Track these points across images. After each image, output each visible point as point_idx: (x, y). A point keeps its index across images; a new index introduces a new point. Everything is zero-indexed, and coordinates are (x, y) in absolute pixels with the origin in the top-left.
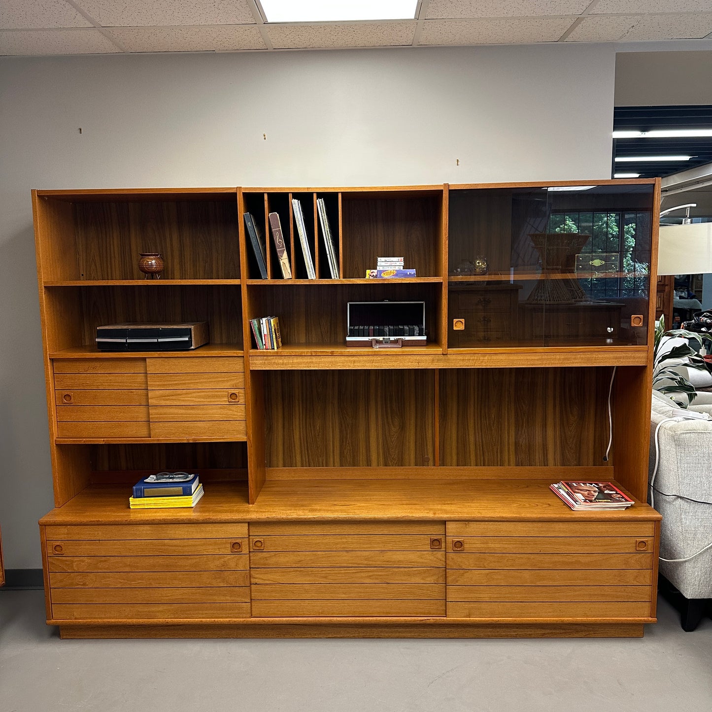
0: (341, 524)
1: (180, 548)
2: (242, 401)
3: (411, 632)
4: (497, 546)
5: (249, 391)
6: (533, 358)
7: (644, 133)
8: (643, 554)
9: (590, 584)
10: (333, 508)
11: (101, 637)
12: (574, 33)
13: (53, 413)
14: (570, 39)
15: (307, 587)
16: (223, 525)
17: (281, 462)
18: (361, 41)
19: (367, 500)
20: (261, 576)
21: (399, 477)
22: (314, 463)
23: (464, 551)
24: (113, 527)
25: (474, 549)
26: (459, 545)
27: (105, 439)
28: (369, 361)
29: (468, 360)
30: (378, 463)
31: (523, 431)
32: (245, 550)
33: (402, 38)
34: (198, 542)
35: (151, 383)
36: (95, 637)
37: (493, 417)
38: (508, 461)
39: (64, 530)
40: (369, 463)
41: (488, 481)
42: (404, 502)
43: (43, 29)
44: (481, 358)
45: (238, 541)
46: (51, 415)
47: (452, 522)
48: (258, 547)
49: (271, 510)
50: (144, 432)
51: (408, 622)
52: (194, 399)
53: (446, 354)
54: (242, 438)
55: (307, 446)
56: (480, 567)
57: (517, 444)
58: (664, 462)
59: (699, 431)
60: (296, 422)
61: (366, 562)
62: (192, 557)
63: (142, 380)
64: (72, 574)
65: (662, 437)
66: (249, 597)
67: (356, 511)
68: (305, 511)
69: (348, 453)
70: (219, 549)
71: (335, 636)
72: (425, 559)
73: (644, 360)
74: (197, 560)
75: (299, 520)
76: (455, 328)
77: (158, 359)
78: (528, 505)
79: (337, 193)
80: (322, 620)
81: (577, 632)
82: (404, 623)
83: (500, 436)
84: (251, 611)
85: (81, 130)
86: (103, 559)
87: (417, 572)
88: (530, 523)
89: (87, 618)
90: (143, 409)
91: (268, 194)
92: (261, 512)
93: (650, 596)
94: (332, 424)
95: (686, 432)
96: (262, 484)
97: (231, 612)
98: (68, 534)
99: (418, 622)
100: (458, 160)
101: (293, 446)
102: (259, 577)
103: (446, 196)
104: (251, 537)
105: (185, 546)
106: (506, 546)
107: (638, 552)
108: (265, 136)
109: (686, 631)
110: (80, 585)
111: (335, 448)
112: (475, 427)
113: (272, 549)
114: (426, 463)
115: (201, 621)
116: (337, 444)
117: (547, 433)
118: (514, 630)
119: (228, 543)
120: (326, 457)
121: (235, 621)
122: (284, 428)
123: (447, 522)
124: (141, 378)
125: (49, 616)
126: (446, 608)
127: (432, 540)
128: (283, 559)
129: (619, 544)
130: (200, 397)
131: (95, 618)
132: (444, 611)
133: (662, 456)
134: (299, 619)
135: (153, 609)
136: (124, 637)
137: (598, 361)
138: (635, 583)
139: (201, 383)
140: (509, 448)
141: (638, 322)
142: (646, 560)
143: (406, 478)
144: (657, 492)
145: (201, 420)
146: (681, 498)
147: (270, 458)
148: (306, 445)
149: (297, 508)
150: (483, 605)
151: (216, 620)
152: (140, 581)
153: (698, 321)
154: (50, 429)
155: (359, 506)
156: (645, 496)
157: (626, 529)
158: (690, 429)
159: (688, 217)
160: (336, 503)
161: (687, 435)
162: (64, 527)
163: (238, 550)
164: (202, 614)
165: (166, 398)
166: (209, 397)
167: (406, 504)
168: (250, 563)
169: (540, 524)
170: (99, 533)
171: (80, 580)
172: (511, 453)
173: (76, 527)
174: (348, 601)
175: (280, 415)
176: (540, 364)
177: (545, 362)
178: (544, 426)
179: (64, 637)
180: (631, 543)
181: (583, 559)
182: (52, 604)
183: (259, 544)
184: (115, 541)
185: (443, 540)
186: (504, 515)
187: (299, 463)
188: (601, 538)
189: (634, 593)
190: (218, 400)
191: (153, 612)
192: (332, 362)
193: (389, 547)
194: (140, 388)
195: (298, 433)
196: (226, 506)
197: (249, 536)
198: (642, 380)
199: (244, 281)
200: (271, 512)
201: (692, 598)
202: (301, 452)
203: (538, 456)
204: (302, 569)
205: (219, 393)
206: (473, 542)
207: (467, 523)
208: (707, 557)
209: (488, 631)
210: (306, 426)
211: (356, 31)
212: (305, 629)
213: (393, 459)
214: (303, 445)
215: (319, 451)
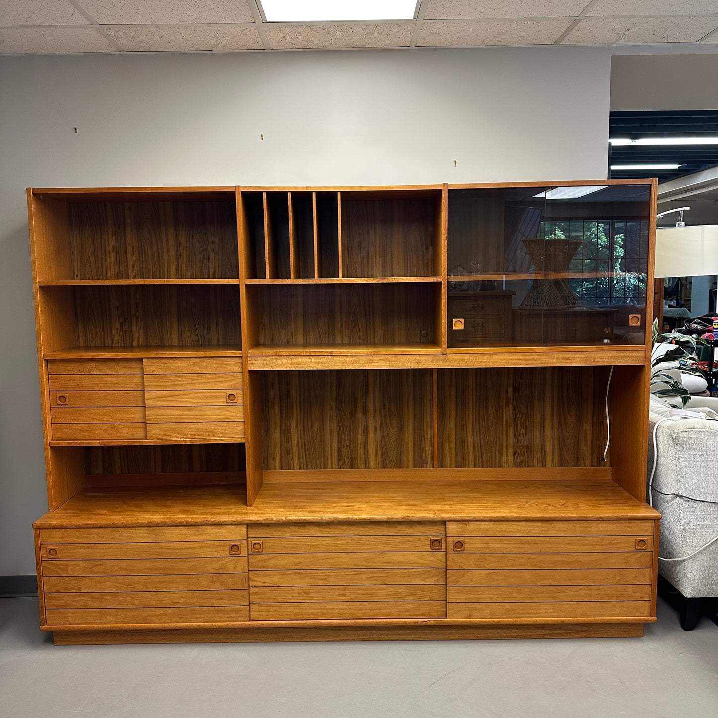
0: (341, 525)
1: (177, 551)
2: (240, 401)
3: (410, 634)
4: (497, 545)
5: (248, 392)
6: (533, 357)
7: (634, 141)
8: (643, 553)
9: (590, 584)
10: (332, 509)
11: (97, 643)
12: (570, 35)
13: (48, 415)
14: (566, 41)
15: (306, 589)
16: (221, 527)
17: (278, 465)
18: (360, 41)
19: (366, 502)
20: (260, 579)
21: (397, 479)
22: (312, 466)
23: (464, 552)
24: (109, 530)
25: (474, 549)
26: (459, 545)
27: (101, 441)
28: (369, 361)
29: (467, 359)
30: (376, 465)
31: (521, 432)
32: (244, 552)
33: (400, 39)
34: (196, 545)
35: (148, 384)
36: (90, 643)
37: (491, 418)
38: (507, 463)
39: (58, 533)
40: (367, 466)
41: (486, 483)
42: (404, 503)
43: (40, 27)
44: (481, 358)
45: (237, 543)
46: (45, 417)
47: (451, 522)
48: (257, 549)
49: (270, 512)
50: (140, 434)
51: (408, 624)
52: (191, 400)
53: (446, 354)
54: (240, 439)
56: (481, 567)
57: (515, 445)
58: (662, 461)
59: (697, 430)
60: (294, 424)
61: (365, 564)
62: (189, 560)
63: (139, 381)
64: (67, 579)
65: (660, 436)
66: (248, 600)
67: (355, 512)
68: (304, 513)
69: (347, 455)
70: (217, 551)
71: (335, 639)
72: (425, 560)
73: (642, 359)
74: (196, 563)
75: (299, 521)
76: (454, 328)
77: (155, 359)
78: (528, 505)
79: (336, 193)
80: (321, 623)
81: (577, 632)
82: (404, 624)
83: (499, 437)
84: (250, 614)
85: (76, 129)
86: (99, 562)
87: (417, 573)
88: (531, 522)
89: (81, 624)
90: (139, 411)
91: (267, 193)
92: (260, 513)
93: (649, 595)
94: (330, 426)
95: (684, 430)
96: (260, 486)
97: (228, 615)
98: (63, 537)
99: (419, 624)
100: (455, 162)
101: (291, 448)
102: (258, 580)
103: (445, 195)
104: (249, 539)
105: (182, 549)
106: (507, 546)
107: (638, 551)
108: (262, 136)
109: (686, 630)
110: (75, 589)
111: (333, 451)
112: (473, 428)
113: (271, 551)
114: (424, 465)
115: (199, 625)
116: (335, 446)
117: (545, 434)
118: (515, 631)
119: (226, 545)
120: (324, 459)
121: (233, 625)
122: (281, 430)
123: (447, 523)
124: (137, 379)
125: (43, 622)
126: (446, 609)
127: (432, 541)
128: (282, 562)
129: (618, 543)
130: (198, 398)
131: (89, 623)
132: (445, 613)
133: (660, 455)
134: (298, 622)
135: (150, 614)
136: (120, 642)
137: (596, 360)
138: (635, 582)
139: (199, 383)
140: (507, 449)
141: (636, 321)
142: (646, 558)
143: (405, 480)
144: (656, 491)
145: (198, 421)
146: (680, 496)
147: (268, 460)
148: (304, 447)
149: (296, 510)
150: (484, 606)
151: (214, 624)
152: (136, 585)
153: (689, 327)
154: (45, 431)
155: (359, 508)
156: (644, 495)
157: (626, 528)
158: (688, 427)
159: (682, 220)
160: (335, 504)
161: (686, 433)
162: (59, 530)
163: (237, 553)
164: (200, 618)
165: (163, 399)
166: (207, 398)
167: (405, 505)
168: (248, 565)
169: (540, 524)
170: (94, 536)
171: (75, 585)
172: (509, 455)
173: (71, 530)
174: (348, 603)
175: (278, 418)
176: (539, 364)
177: (544, 361)
178: (543, 426)
179: (58, 643)
180: (631, 542)
181: (584, 559)
182: (45, 609)
183: (257, 546)
184: (111, 545)
185: (443, 541)
186: (504, 515)
187: (296, 465)
188: (600, 537)
189: (633, 592)
190: (216, 401)
191: (149, 616)
192: (331, 362)
193: (389, 548)
194: (137, 389)
195: (295, 435)
196: (224, 509)
197: (248, 538)
198: (640, 379)
199: (243, 281)
200: (269, 514)
201: (691, 597)
202: (299, 454)
203: (536, 457)
204: (302, 571)
205: (217, 394)
206: (474, 542)
207: (467, 523)
208: (704, 556)
209: (489, 633)
210: (304, 426)
211: (354, 31)
212: (304, 632)
213: (391, 460)
214: (300, 448)
215: (317, 452)
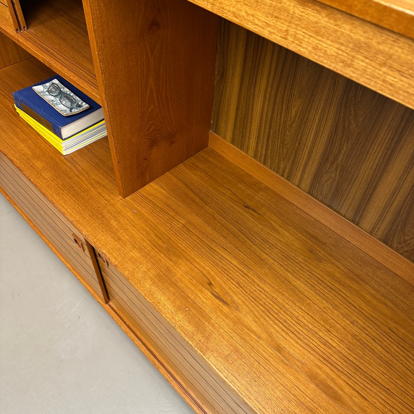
22: (271, 163)
30: (374, 228)
55: (269, 132)
60: (262, 84)
69: (329, 182)
94: (320, 120)
101: (249, 120)
111: (310, 163)
116: (317, 156)
120: (292, 165)
122: (241, 85)
148: (267, 131)
187: (251, 151)
210: (275, 99)
213: (405, 241)
214: (263, 128)
215: (285, 151)
